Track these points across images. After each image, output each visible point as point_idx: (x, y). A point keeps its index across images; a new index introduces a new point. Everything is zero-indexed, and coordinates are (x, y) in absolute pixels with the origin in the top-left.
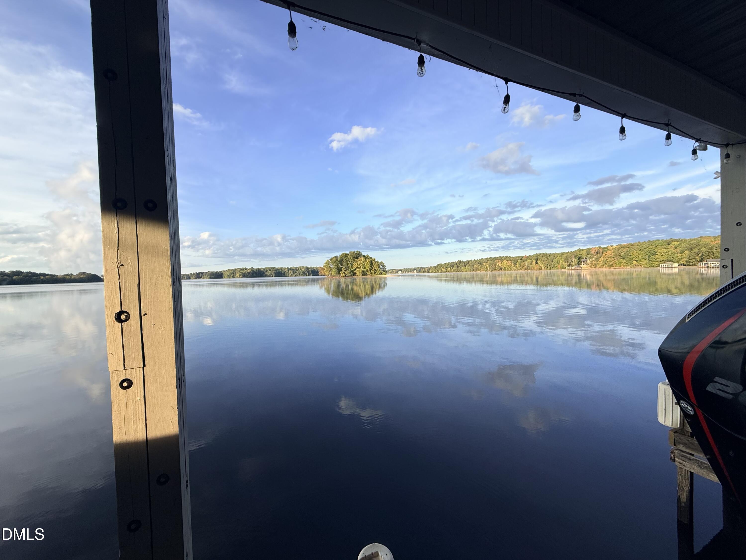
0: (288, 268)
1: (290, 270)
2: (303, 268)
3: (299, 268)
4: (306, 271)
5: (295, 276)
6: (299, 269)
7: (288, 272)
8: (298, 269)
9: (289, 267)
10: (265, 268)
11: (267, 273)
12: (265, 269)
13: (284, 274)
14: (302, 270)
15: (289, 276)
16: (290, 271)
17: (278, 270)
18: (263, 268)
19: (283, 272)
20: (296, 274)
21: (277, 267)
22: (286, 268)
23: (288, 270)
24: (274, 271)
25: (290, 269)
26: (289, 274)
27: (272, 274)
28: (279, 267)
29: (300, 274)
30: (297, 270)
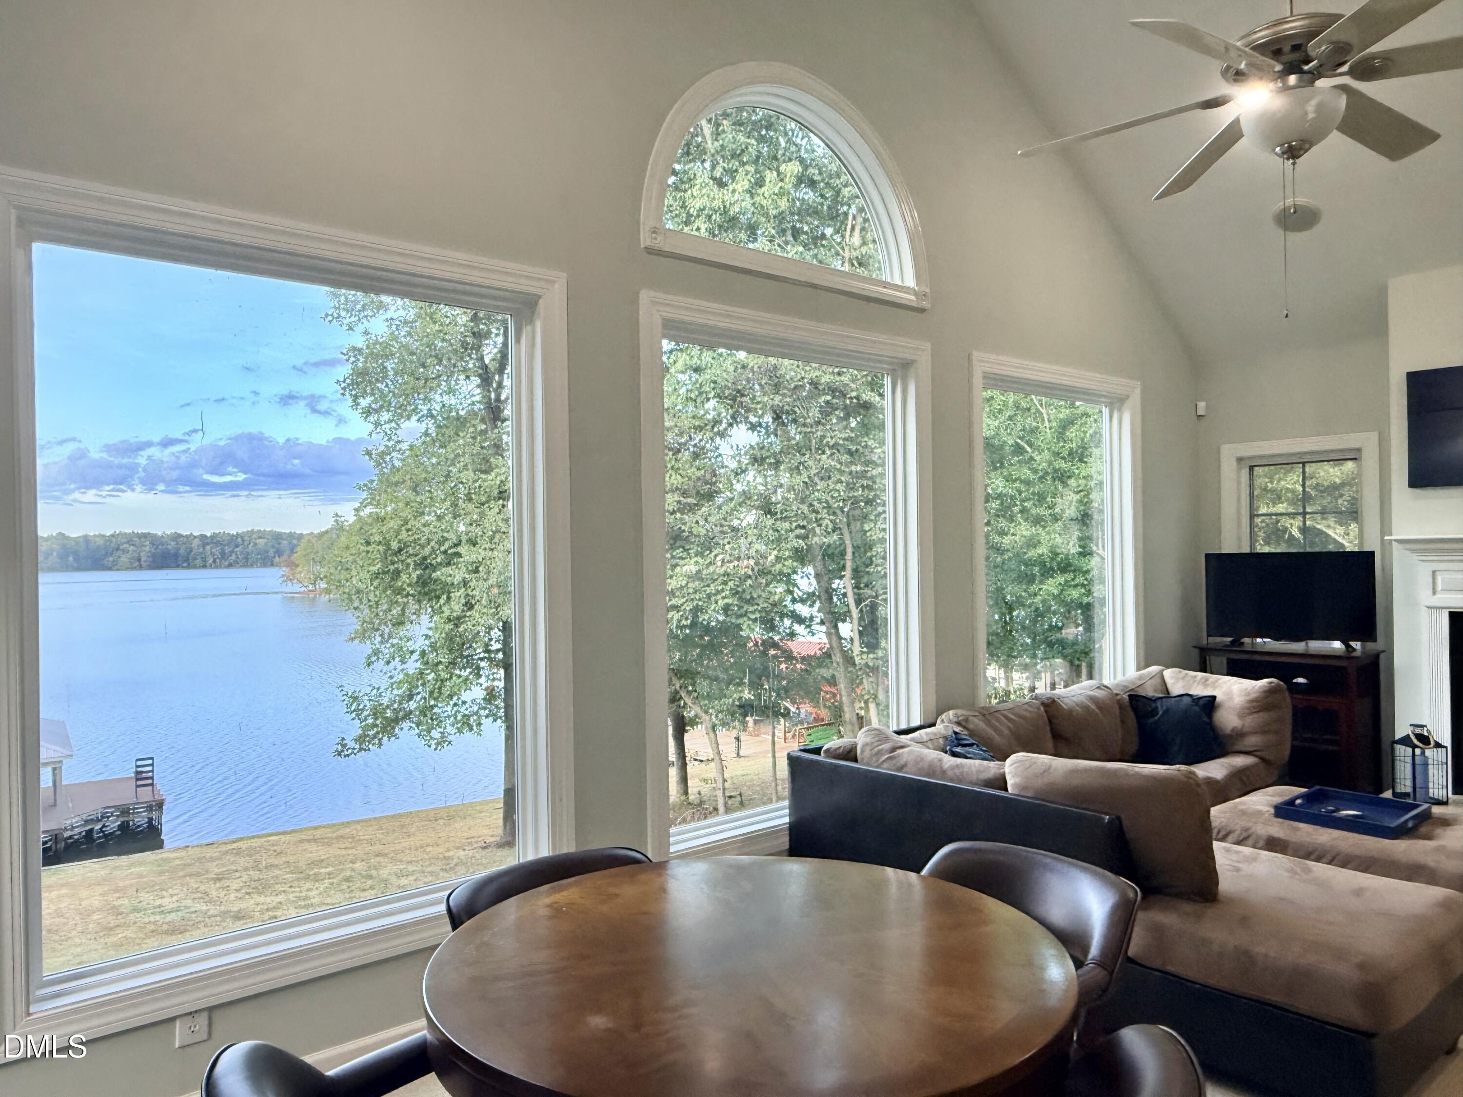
0: (203, 537)
1: (208, 544)
2: (260, 538)
3: (246, 538)
4: (273, 547)
5: (230, 565)
6: (243, 541)
7: (201, 550)
8: (239, 540)
9: (209, 535)
10: (113, 536)
11: (120, 552)
12: (114, 540)
13: (187, 560)
14: (256, 544)
15: (204, 566)
16: (208, 547)
17: (162, 544)
18: (104, 536)
19: (182, 551)
20: (233, 557)
21: (160, 534)
22: (195, 537)
23: (204, 545)
24: (147, 549)
25: (209, 541)
26: (204, 560)
27: (139, 560)
28: (168, 532)
29: (247, 559)
30: (237, 546)
